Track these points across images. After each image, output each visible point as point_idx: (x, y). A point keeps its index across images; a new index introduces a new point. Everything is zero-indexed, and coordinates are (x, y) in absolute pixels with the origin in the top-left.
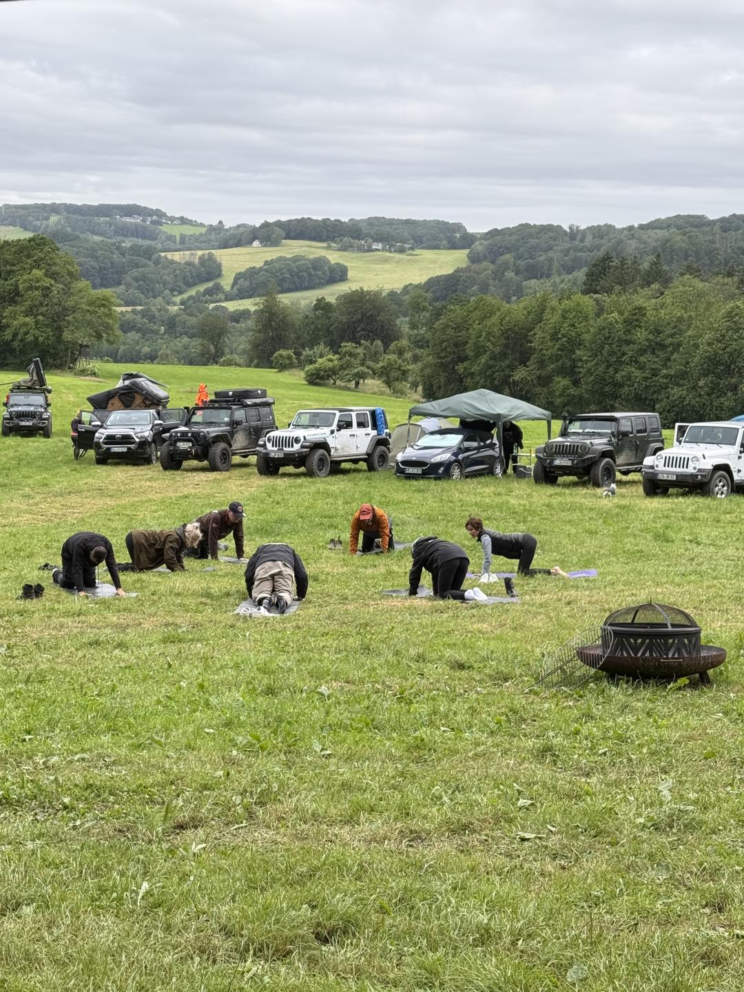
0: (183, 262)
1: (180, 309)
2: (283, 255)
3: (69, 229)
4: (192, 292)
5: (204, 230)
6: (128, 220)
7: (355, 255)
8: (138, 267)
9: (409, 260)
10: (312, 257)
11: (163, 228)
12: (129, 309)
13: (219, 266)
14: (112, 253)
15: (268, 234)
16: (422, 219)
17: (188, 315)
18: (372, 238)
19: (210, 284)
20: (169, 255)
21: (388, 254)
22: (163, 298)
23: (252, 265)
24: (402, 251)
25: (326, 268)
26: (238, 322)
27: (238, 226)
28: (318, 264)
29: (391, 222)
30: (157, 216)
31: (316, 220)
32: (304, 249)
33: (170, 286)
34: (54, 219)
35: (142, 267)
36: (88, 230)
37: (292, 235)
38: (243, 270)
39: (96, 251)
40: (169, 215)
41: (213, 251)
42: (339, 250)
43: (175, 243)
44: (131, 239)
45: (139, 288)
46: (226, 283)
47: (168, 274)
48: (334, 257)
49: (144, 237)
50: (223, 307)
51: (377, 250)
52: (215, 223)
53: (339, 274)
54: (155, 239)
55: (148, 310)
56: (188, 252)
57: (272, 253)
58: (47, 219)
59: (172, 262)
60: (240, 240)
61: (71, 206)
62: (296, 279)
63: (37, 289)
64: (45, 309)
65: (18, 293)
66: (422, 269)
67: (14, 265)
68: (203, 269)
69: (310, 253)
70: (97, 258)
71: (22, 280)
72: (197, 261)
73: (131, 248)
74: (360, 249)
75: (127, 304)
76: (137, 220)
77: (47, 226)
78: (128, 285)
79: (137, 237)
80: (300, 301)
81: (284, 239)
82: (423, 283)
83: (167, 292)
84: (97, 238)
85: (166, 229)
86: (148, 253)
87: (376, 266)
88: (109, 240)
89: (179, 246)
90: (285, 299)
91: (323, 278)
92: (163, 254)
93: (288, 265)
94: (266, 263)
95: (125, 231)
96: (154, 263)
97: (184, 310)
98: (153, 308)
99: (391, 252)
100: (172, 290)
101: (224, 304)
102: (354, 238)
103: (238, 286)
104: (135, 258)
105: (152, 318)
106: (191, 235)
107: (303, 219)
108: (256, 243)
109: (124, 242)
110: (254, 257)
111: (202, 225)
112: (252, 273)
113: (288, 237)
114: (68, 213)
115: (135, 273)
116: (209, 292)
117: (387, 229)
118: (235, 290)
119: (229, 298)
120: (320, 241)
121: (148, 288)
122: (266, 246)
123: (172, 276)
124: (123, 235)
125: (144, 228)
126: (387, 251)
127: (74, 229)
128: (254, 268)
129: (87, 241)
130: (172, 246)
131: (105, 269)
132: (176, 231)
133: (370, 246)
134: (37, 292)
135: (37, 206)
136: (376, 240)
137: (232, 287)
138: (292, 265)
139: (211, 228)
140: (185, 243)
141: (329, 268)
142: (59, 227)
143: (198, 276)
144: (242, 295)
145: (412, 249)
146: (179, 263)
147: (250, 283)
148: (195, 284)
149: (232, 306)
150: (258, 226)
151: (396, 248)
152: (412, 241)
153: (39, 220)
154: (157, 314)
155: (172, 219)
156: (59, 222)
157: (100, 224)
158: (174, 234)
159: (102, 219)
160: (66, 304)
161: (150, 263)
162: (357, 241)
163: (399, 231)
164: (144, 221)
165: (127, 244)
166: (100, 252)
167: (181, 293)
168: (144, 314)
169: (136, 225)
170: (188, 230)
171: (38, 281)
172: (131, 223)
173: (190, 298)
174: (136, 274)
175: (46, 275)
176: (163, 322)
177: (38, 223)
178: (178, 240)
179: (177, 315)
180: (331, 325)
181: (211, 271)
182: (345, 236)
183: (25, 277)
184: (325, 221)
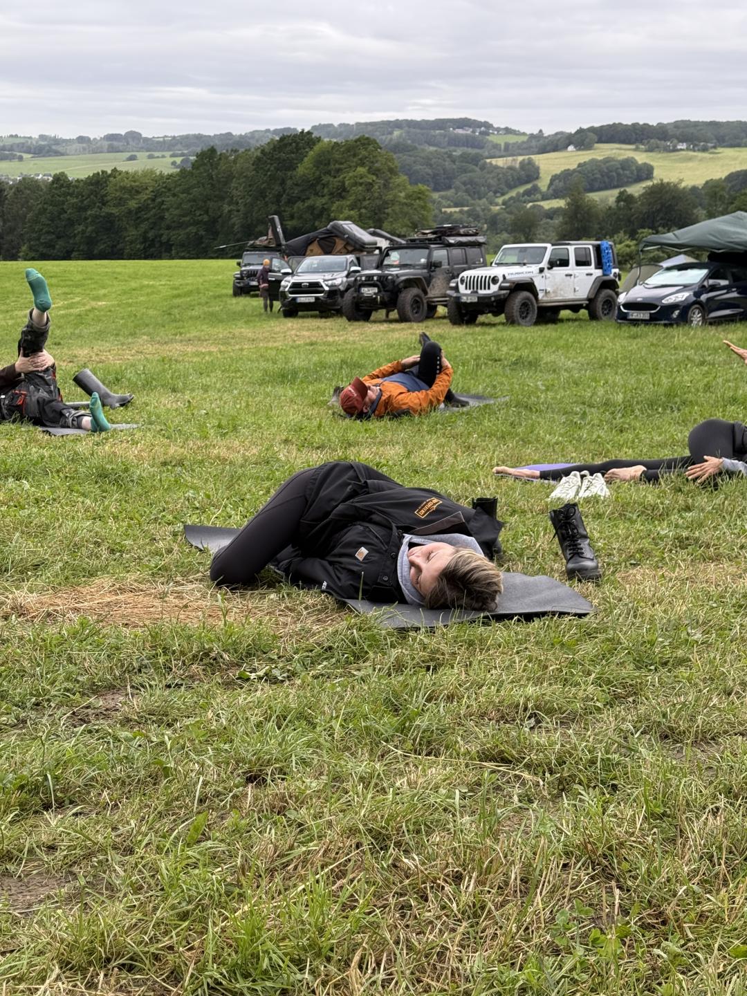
0: (505, 167)
1: (502, 209)
2: (594, 157)
3: (409, 142)
4: (513, 193)
5: (525, 139)
6: (460, 131)
7: (660, 155)
8: (466, 173)
9: (710, 158)
10: (621, 158)
11: (490, 138)
12: (457, 209)
13: (537, 170)
14: (445, 161)
15: (582, 139)
16: (724, 120)
17: (508, 213)
18: (678, 139)
19: (529, 186)
20: (494, 161)
21: (691, 153)
22: (487, 199)
23: (567, 167)
24: (704, 150)
25: (634, 168)
26: (551, 218)
27: (557, 134)
28: (627, 164)
29: (696, 124)
30: (485, 127)
31: (626, 125)
32: (614, 151)
33: (493, 189)
34: (396, 133)
35: (470, 172)
36: (426, 142)
37: (603, 139)
38: (558, 172)
39: (431, 159)
40: (495, 126)
41: (533, 157)
42: (646, 151)
43: (500, 150)
44: (462, 148)
45: (467, 191)
46: (543, 184)
47: (493, 178)
48: (641, 158)
49: (473, 146)
50: (539, 206)
51: (681, 150)
52: (536, 132)
53: (645, 173)
54: (482, 148)
55: (473, 210)
56: (510, 158)
57: (585, 156)
58: (391, 133)
59: (497, 167)
60: (557, 146)
61: (412, 121)
62: (606, 180)
63: (361, 184)
64: (368, 202)
65: (344, 190)
66: (722, 166)
67: (342, 164)
68: (523, 173)
69: (619, 155)
70: (431, 165)
71: (348, 177)
72: (517, 166)
73: (461, 156)
74: (667, 150)
75: (456, 205)
76: (469, 131)
77: (391, 140)
78: (457, 189)
79: (468, 147)
80: (608, 197)
81: (597, 143)
82: (723, 177)
83: (491, 194)
84: (432, 149)
85: (494, 138)
86: (475, 160)
87: (681, 165)
88: (443, 150)
89: (503, 153)
90: (595, 196)
91: (631, 178)
92: (488, 161)
93: (600, 166)
94: (580, 165)
95: (456, 141)
96: (480, 169)
97: (505, 209)
98: (478, 209)
99: (694, 151)
100: (495, 192)
101: (539, 203)
102: (660, 139)
103: (553, 187)
104: (464, 164)
105: (477, 218)
106: (514, 144)
107: (614, 124)
108: (571, 148)
109: (455, 151)
110: (570, 159)
111: (524, 134)
112: (566, 175)
113: (600, 141)
114: (409, 127)
115: (464, 177)
116: (528, 193)
117: (692, 130)
118: (551, 191)
119: (545, 198)
120: (630, 143)
121: (474, 190)
122: (580, 150)
123: (495, 179)
124: (456, 146)
125: (474, 138)
126: (691, 150)
127: (413, 141)
128: (568, 170)
129: (423, 150)
130: (497, 153)
131: (438, 175)
132: (501, 140)
133: (675, 146)
134: (360, 188)
135: (383, 123)
136: (682, 141)
137: (549, 187)
138: (603, 166)
139: (532, 136)
140: (508, 150)
141: (637, 167)
142: (401, 140)
143: (518, 179)
144: (556, 195)
145: (715, 147)
146: (502, 168)
147: (564, 184)
148: (515, 186)
149: (547, 205)
150: (573, 132)
151: (700, 147)
152: (715, 141)
153: (383, 135)
154: (481, 213)
155: (498, 129)
156: (400, 136)
157: (434, 136)
158: (499, 142)
159: (438, 132)
160: (387, 198)
161: (477, 169)
162: (663, 142)
163: (702, 132)
164: (474, 132)
165: (458, 152)
166: (434, 160)
167: (503, 194)
168: (469, 214)
169: (467, 136)
170: (512, 139)
171: (361, 178)
172: (462, 134)
173: (511, 198)
174: (465, 179)
175: (369, 171)
176: (486, 220)
177: (384, 137)
178: (503, 147)
179: (498, 214)
180: (633, 216)
181: (529, 174)
182: (652, 138)
183: (350, 174)
184: (635, 125)
